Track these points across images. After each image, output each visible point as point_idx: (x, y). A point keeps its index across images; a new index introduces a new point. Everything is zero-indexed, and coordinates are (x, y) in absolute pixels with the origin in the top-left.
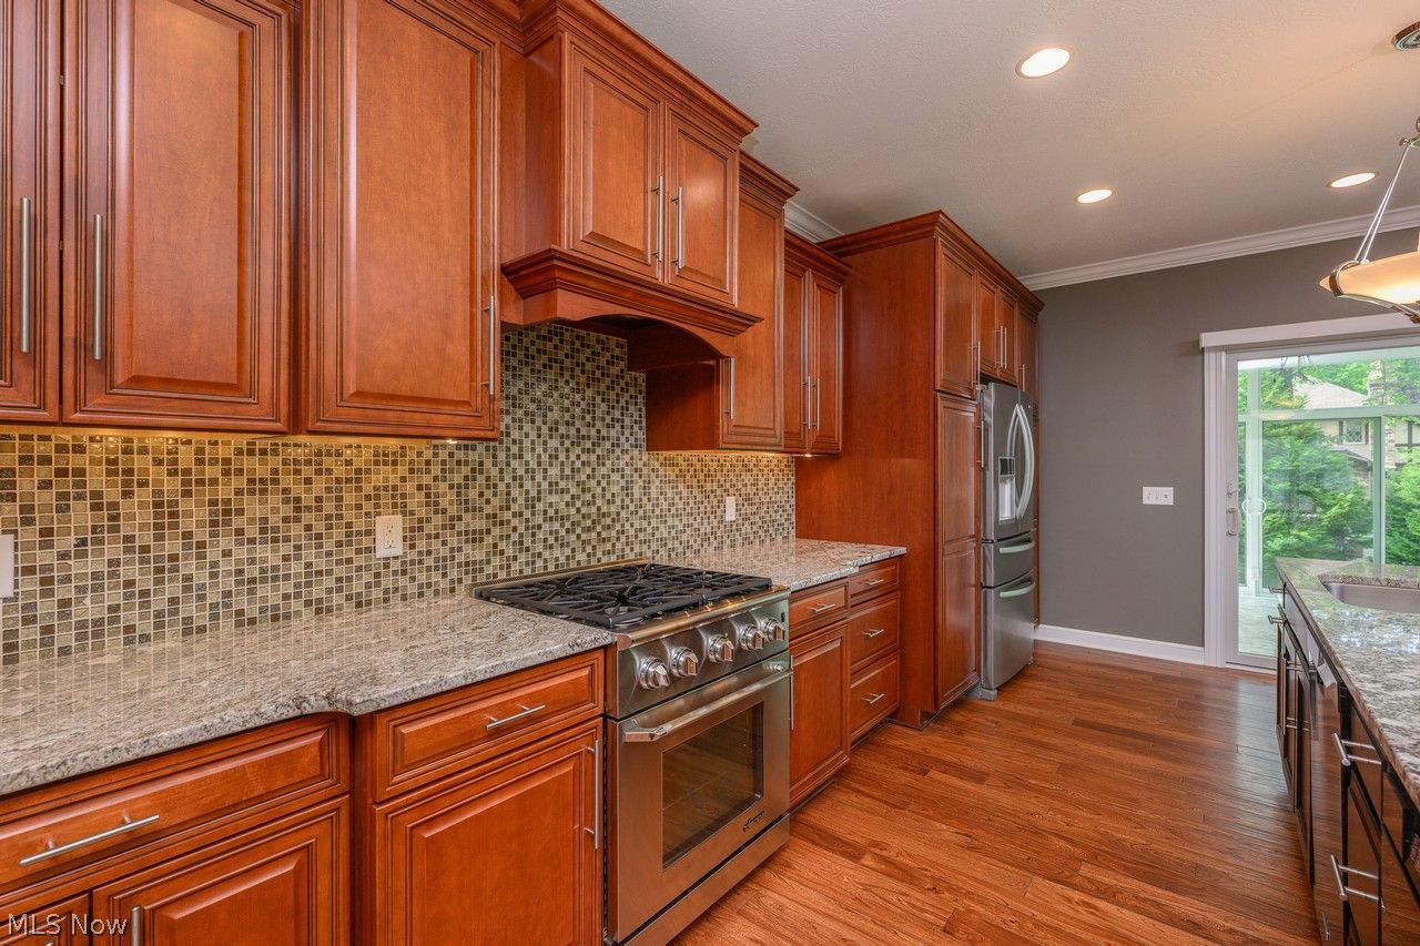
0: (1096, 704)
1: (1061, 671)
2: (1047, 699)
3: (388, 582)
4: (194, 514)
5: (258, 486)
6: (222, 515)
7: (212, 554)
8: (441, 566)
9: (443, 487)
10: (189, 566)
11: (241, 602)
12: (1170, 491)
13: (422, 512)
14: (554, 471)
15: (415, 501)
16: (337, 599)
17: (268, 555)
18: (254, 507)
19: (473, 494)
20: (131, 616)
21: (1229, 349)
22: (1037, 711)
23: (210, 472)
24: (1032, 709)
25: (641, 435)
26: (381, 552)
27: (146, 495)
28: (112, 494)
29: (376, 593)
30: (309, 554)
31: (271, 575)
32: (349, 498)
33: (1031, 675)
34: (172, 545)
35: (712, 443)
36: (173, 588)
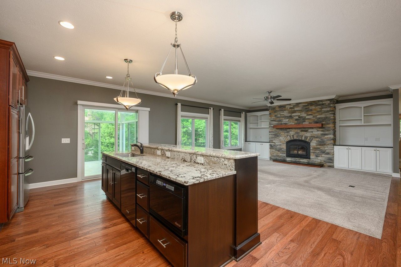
0: (57, 199)
1: (41, 195)
2: (42, 203)
12: (69, 139)
21: (83, 105)
22: (41, 208)
24: (39, 208)
33: (31, 200)
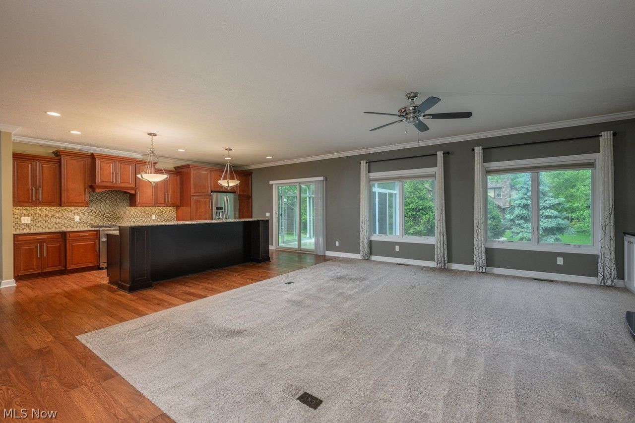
3: (76, 225)
4: (50, 215)
5: (58, 212)
6: (53, 215)
7: (52, 220)
8: (86, 224)
9: (86, 212)
10: (49, 221)
11: (55, 226)
13: (82, 216)
14: (108, 210)
15: (81, 214)
16: (69, 226)
17: (59, 220)
18: (57, 215)
19: (91, 214)
20: (42, 226)
23: (51, 211)
25: (128, 204)
26: (75, 221)
27: (44, 213)
28: (40, 213)
29: (75, 226)
30: (65, 221)
31: (60, 223)
32: (70, 214)
34: (47, 219)
35: (136, 206)
36: (47, 224)
